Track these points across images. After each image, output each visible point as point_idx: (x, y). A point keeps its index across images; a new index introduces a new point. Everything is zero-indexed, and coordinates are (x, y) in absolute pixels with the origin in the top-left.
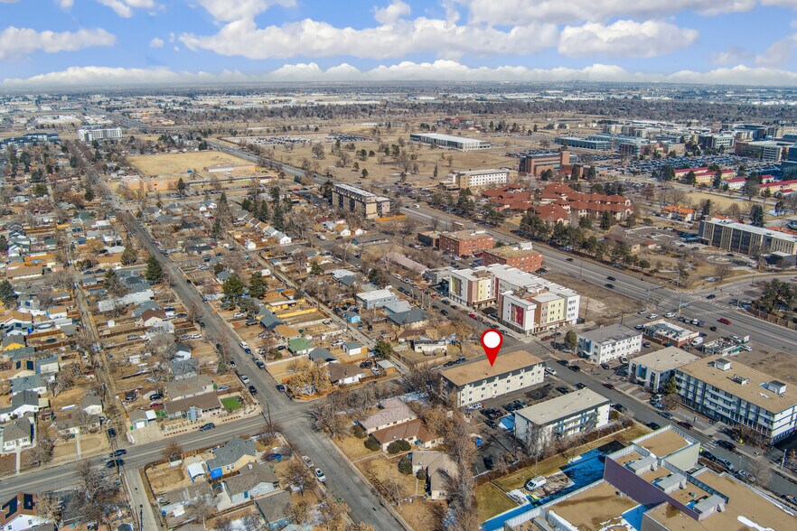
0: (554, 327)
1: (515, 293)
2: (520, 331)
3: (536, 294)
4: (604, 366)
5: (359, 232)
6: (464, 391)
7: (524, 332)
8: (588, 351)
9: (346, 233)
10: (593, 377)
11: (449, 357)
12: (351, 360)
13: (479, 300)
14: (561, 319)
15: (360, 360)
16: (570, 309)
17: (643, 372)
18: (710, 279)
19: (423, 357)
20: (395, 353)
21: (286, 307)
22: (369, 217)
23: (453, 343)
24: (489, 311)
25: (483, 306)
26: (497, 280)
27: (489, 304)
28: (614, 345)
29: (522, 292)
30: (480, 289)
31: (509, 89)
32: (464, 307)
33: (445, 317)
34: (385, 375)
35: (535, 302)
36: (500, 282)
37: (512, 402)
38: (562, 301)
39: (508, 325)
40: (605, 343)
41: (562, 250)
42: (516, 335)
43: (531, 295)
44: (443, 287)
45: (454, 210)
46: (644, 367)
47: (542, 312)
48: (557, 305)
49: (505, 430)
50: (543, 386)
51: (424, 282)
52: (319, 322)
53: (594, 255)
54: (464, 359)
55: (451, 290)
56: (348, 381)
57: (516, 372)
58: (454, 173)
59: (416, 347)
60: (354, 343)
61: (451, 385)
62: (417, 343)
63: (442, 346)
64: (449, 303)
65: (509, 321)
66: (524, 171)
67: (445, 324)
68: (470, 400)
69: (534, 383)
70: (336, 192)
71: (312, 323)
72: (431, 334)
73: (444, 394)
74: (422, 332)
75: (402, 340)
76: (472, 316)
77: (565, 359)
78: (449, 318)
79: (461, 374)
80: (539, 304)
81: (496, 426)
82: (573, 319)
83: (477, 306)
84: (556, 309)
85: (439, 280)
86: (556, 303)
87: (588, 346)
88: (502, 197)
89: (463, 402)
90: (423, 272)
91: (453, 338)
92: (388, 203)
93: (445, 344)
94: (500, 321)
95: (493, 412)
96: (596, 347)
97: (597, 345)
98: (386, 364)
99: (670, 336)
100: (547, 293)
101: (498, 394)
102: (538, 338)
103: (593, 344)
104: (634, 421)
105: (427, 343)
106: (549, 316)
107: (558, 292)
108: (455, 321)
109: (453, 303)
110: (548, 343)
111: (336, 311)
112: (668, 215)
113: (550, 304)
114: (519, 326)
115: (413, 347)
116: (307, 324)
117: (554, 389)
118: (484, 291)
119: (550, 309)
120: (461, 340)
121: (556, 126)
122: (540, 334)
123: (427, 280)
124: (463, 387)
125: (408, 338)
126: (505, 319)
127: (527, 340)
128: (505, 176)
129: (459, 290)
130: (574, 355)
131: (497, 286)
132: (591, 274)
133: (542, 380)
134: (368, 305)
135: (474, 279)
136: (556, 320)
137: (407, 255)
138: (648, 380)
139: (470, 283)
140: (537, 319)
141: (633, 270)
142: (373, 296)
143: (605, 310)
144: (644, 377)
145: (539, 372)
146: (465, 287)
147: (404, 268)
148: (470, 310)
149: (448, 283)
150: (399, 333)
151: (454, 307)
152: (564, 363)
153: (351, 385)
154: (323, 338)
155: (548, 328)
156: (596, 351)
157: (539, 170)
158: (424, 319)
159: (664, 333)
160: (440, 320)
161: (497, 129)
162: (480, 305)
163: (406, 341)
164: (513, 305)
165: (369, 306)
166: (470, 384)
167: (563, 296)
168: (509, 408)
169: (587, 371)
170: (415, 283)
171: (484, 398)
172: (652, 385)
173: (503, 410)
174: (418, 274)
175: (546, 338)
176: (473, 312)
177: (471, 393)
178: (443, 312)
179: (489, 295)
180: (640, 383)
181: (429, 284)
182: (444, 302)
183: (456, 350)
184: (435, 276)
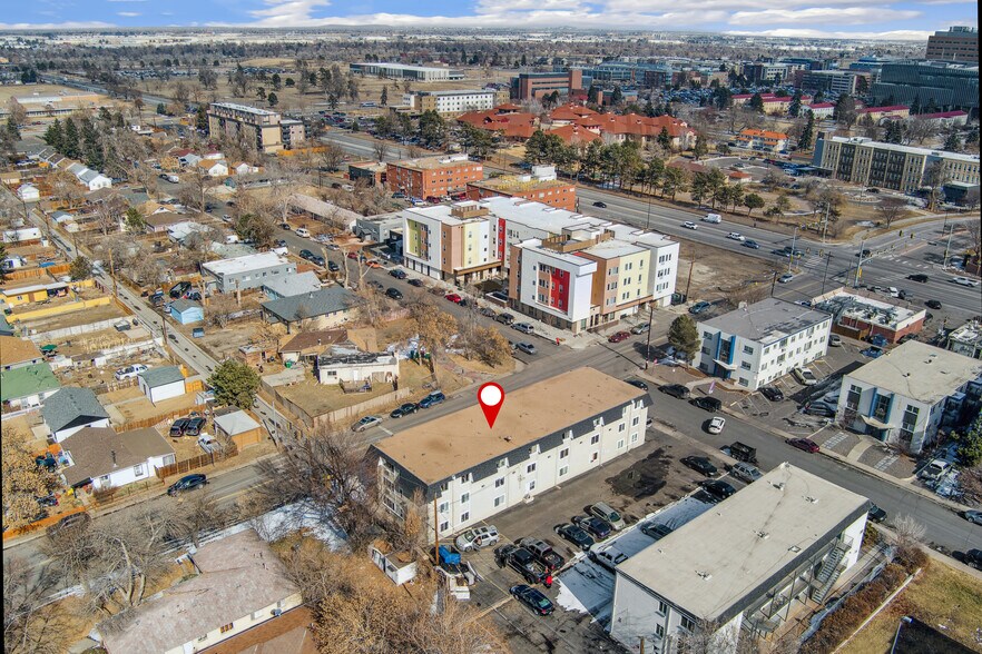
0: (629, 312)
1: (545, 244)
2: (559, 324)
3: (589, 244)
4: (771, 393)
5: (243, 168)
6: (446, 497)
7: (569, 325)
8: (728, 361)
9: (219, 170)
10: (754, 422)
11: (403, 393)
12: (153, 413)
13: (467, 266)
14: (644, 294)
15: (174, 413)
16: (660, 274)
17: (883, 405)
18: (865, 224)
19: (339, 395)
20: (269, 389)
21: (43, 296)
22: (268, 150)
23: (413, 356)
24: (489, 287)
25: (476, 278)
26: (502, 222)
27: (486, 273)
28: (784, 342)
29: (560, 241)
30: (468, 241)
31: (482, 32)
32: (435, 279)
33: (393, 303)
34: (232, 452)
35: (593, 258)
36: (508, 226)
37: (579, 512)
38: (646, 255)
39: (532, 312)
40: (766, 340)
41: (602, 189)
42: (553, 333)
43: (579, 246)
44: (393, 246)
45: (413, 140)
46: (885, 394)
47: (609, 279)
48: (636, 265)
49: (579, 619)
50: (645, 454)
51: (355, 241)
52: (107, 324)
53: (658, 192)
54: (440, 397)
55: (408, 248)
56: (122, 478)
57: (582, 428)
58: (412, 93)
59: (323, 372)
60: (172, 369)
61: (408, 483)
62: (326, 362)
63: (386, 368)
64: (404, 275)
65: (536, 303)
66: (517, 97)
67: (394, 316)
68: (465, 517)
69: (623, 450)
70: (215, 116)
71: (86, 329)
72: (360, 339)
73: (389, 504)
74: (340, 336)
75: (292, 357)
76: (452, 298)
77: (676, 381)
78: (404, 305)
79: (436, 445)
80: (602, 263)
81: (551, 607)
82: (665, 296)
83: (462, 278)
84: (633, 274)
85: (384, 235)
86: (635, 259)
87: (727, 348)
88: (490, 120)
89: (445, 526)
90: (353, 224)
91: (414, 345)
92: (301, 127)
93: (393, 362)
94: (517, 305)
95: (535, 555)
96: (749, 350)
97: (751, 344)
98: (237, 422)
99: (875, 320)
100: (610, 243)
101: (539, 490)
102: (603, 336)
103: (740, 343)
104: (925, 549)
105: (348, 360)
106: (622, 289)
107: (633, 238)
108: (417, 311)
109: (412, 274)
110: (626, 347)
111: (154, 302)
112: (746, 142)
113: (623, 261)
114: (558, 313)
115: (316, 373)
116: (75, 331)
117: (676, 464)
118: (477, 247)
119: (623, 274)
120: (433, 350)
121: (550, 60)
122: (605, 327)
123: (361, 236)
124: (443, 484)
125: (306, 352)
126: (525, 299)
127: (578, 342)
128: (490, 98)
129: (423, 248)
130: (693, 372)
131: (502, 236)
132: (663, 221)
133: (641, 441)
134: (226, 283)
135: (454, 221)
136: (633, 297)
137: (325, 199)
138: (895, 424)
139: (447, 230)
140: (598, 296)
141: (733, 213)
142: (238, 265)
143: (716, 278)
144: (884, 419)
145: (636, 421)
146: (436, 239)
147: (316, 217)
148: (449, 286)
149: (400, 237)
150: (284, 341)
151: (415, 283)
152: (677, 391)
153: (129, 489)
154: (100, 362)
155: (617, 316)
156: (747, 358)
157: (540, 94)
158: (346, 307)
159: (860, 315)
160: (385, 309)
161: (471, 63)
162: (468, 275)
163: (302, 358)
164: (543, 267)
165: (228, 287)
166: (464, 476)
167: (647, 247)
168: (575, 535)
169: (735, 409)
170: (337, 242)
171: (503, 506)
172: (906, 436)
173: (562, 545)
174: (343, 227)
175: (620, 336)
176: (455, 291)
177: (464, 498)
178: (392, 293)
179: (486, 255)
180: (872, 432)
181: (365, 243)
182: (394, 274)
183: (421, 372)
184: (377, 228)
